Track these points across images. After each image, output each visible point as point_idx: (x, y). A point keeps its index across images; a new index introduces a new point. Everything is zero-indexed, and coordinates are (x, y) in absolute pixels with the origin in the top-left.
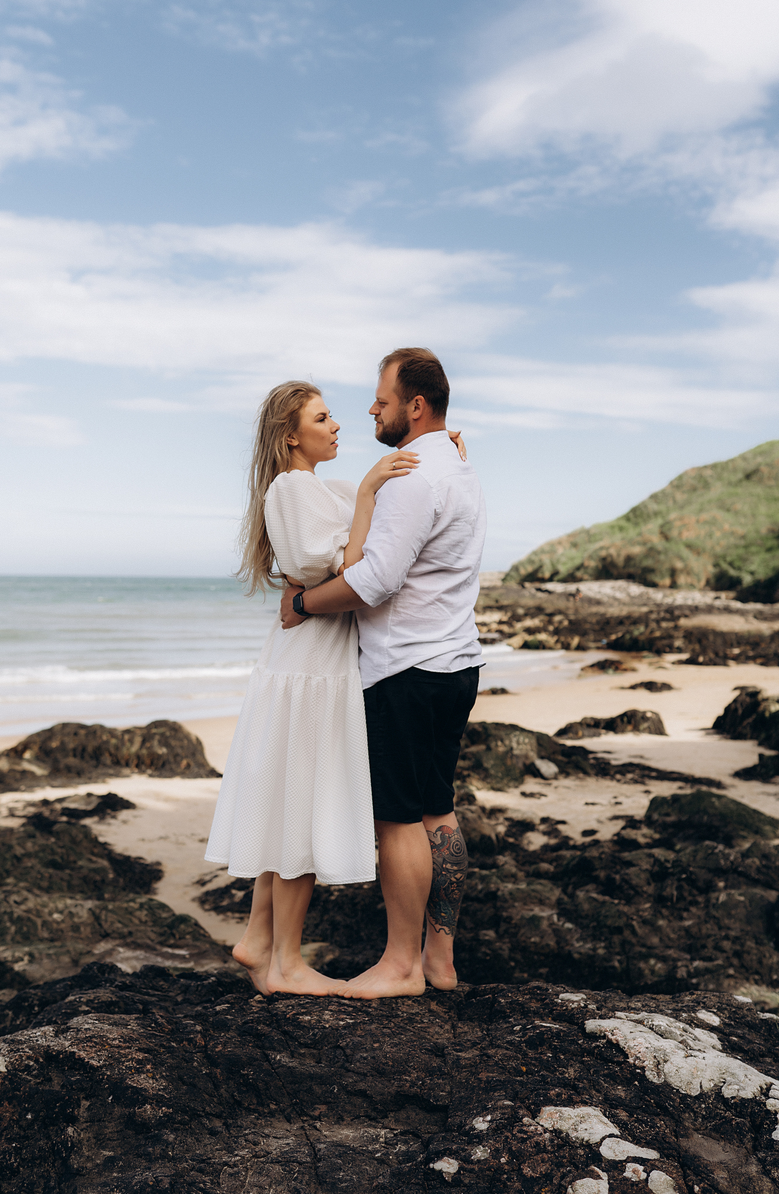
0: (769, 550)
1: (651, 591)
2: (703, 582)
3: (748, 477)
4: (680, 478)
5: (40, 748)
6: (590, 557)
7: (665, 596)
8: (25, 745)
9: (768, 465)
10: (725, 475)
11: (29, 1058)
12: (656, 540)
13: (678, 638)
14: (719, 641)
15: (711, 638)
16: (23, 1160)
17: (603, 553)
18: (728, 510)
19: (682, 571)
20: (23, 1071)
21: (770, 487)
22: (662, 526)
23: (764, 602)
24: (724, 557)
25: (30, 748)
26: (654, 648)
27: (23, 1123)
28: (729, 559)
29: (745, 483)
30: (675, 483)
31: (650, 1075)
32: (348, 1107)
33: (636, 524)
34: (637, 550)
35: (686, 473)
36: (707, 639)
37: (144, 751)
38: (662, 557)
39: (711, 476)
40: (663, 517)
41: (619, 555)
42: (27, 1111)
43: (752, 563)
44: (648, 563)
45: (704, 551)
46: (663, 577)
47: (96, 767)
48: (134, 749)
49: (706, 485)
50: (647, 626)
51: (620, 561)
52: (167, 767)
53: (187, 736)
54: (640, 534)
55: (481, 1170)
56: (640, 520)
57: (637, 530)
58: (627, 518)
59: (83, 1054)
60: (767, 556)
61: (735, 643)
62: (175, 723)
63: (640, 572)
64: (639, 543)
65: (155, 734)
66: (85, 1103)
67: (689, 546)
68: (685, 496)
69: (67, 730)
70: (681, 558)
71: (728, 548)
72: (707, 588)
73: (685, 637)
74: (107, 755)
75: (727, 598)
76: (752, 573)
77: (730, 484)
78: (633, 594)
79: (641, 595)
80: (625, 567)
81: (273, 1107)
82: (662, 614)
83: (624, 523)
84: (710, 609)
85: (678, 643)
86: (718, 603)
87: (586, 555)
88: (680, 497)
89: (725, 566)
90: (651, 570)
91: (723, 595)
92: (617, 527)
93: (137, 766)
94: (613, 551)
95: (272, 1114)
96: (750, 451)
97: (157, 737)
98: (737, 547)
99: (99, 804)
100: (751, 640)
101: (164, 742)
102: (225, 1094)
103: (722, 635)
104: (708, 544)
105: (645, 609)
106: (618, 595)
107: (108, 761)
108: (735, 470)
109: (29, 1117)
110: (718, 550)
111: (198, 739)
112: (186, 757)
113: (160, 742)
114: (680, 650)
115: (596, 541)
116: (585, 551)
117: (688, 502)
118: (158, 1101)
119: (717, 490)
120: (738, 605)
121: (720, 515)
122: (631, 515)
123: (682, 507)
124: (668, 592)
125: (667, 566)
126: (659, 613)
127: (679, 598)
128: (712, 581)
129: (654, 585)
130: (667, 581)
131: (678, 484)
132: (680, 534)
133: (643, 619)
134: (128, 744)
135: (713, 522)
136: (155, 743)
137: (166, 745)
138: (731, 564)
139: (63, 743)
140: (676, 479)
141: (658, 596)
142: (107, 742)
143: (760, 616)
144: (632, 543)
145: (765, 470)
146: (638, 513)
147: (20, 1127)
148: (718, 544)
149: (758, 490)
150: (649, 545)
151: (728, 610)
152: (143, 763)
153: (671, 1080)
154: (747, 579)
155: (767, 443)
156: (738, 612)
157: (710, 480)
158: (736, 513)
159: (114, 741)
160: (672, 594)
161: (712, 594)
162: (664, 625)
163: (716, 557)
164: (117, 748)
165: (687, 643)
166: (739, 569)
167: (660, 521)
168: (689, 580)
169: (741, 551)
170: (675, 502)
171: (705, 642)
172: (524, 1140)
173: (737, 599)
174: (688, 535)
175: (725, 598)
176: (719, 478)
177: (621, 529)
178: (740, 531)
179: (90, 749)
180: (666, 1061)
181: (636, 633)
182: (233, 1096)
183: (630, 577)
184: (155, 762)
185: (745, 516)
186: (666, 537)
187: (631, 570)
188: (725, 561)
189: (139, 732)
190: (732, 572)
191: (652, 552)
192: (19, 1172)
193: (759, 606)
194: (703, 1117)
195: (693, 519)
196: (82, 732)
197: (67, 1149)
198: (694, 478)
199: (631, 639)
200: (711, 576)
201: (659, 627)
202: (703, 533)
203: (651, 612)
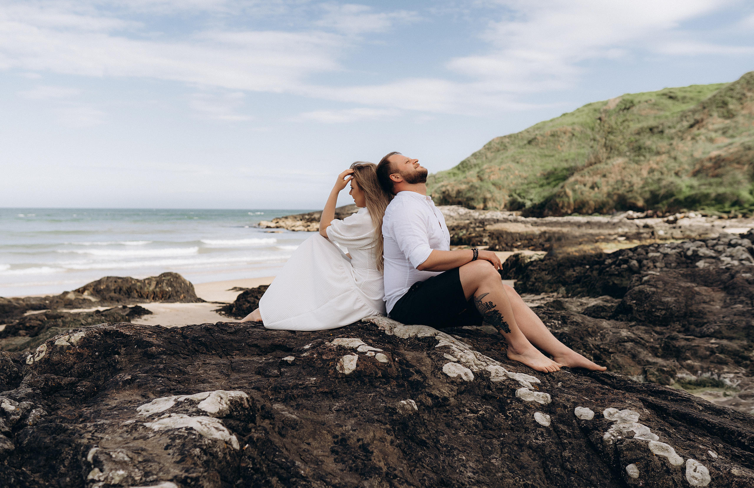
0: (542, 186)
1: (472, 211)
2: (503, 206)
3: (530, 142)
4: (490, 143)
5: (94, 289)
6: (436, 192)
7: (480, 214)
8: (85, 289)
9: (541, 135)
10: (517, 142)
11: (96, 332)
12: (475, 181)
13: (485, 236)
14: (509, 238)
15: (505, 236)
16: (94, 369)
17: (444, 189)
18: (518, 163)
19: (490, 199)
20: (93, 338)
21: (542, 149)
22: (478, 172)
23: (538, 217)
24: (515, 191)
25: (88, 290)
26: (471, 243)
27: (94, 357)
28: (518, 192)
29: (528, 146)
30: (487, 146)
31: (387, 333)
32: (249, 351)
33: (464, 172)
34: (463, 187)
35: (493, 140)
36: (502, 237)
37: (158, 289)
38: (478, 191)
39: (508, 143)
40: (479, 168)
41: (453, 190)
42: (96, 352)
43: (531, 194)
44: (470, 194)
45: (503, 187)
46: (479, 203)
47: (128, 298)
48: (152, 288)
49: (505, 148)
50: (467, 231)
51: (453, 194)
52: (172, 298)
53: (184, 281)
54: (465, 177)
55: (305, 359)
56: (465, 169)
57: (464, 175)
58: (458, 168)
59: (122, 331)
60: (540, 190)
61: (518, 239)
62: (176, 274)
63: (465, 200)
64: (465, 183)
65: (164, 280)
66: (123, 349)
67: (494, 184)
68: (493, 154)
69: (110, 280)
70: (489, 191)
71: (517, 185)
72: (505, 210)
73: (489, 236)
74: (135, 292)
75: (516, 215)
76: (531, 200)
77: (519, 147)
78: (461, 213)
79: (466, 214)
80: (456, 197)
81: (213, 352)
82: (477, 224)
83: (456, 171)
84: (506, 221)
85: (485, 240)
86: (511, 218)
87: (433, 190)
88: (489, 155)
89: (516, 196)
90: (472, 199)
91: (514, 213)
92: (452, 173)
93: (153, 298)
94: (449, 188)
95: (213, 354)
96: (530, 128)
97: (165, 281)
98: (522, 184)
99: (130, 312)
100: (528, 237)
101: (170, 284)
102: (191, 348)
103: (511, 234)
104: (506, 183)
105: (468, 222)
106: (452, 214)
107: (136, 295)
108: (522, 139)
109: (97, 354)
110: (512, 186)
111: (190, 283)
112: (184, 293)
113: (167, 284)
114: (486, 243)
115: (439, 182)
116: (433, 188)
117: (495, 158)
118: (159, 346)
119: (512, 150)
120: (523, 219)
121: (513, 165)
122: (460, 166)
123: (490, 161)
124: (482, 212)
125: (481, 196)
126: (475, 224)
127: (488, 215)
128: (508, 205)
129: (473, 208)
130: (481, 206)
131: (488, 147)
132: (489, 177)
133: (466, 227)
134: (148, 286)
135: (508, 170)
136: (164, 284)
137: (172, 286)
138: (519, 195)
139: (107, 286)
140: (487, 144)
141: (476, 214)
142: (135, 284)
143: (535, 224)
144: (461, 183)
145: (539, 137)
146: (465, 164)
147: (93, 358)
148: (512, 183)
149: (536, 150)
150: (471, 184)
151: (516, 221)
152: (157, 296)
153: (396, 334)
154: (528, 204)
155: (541, 122)
156: (522, 222)
157: (507, 145)
158: (523, 164)
159: (139, 284)
160: (484, 213)
161: (508, 213)
162: (477, 229)
163: (510, 190)
164: (141, 288)
165: (490, 239)
166: (524, 198)
167: (477, 170)
168: (494, 205)
169: (525, 187)
170: (486, 158)
171: (501, 238)
172: (324, 349)
173: (522, 215)
174: (494, 178)
175: (515, 215)
176: (513, 144)
177: (454, 174)
178: (525, 174)
179: (124, 289)
180: (395, 328)
181: (461, 234)
182: (195, 348)
183: (459, 203)
184: (165, 295)
185: (528, 166)
186: (481, 180)
187: (460, 199)
188: (515, 193)
189: (154, 279)
190: (520, 200)
191: (472, 188)
192: (92, 374)
193: (535, 219)
194: (408, 345)
195: (497, 168)
196: (120, 281)
197: (115, 362)
198: (498, 144)
199: (458, 238)
200: (507, 202)
201: (475, 231)
202: (503, 176)
203: (471, 223)
